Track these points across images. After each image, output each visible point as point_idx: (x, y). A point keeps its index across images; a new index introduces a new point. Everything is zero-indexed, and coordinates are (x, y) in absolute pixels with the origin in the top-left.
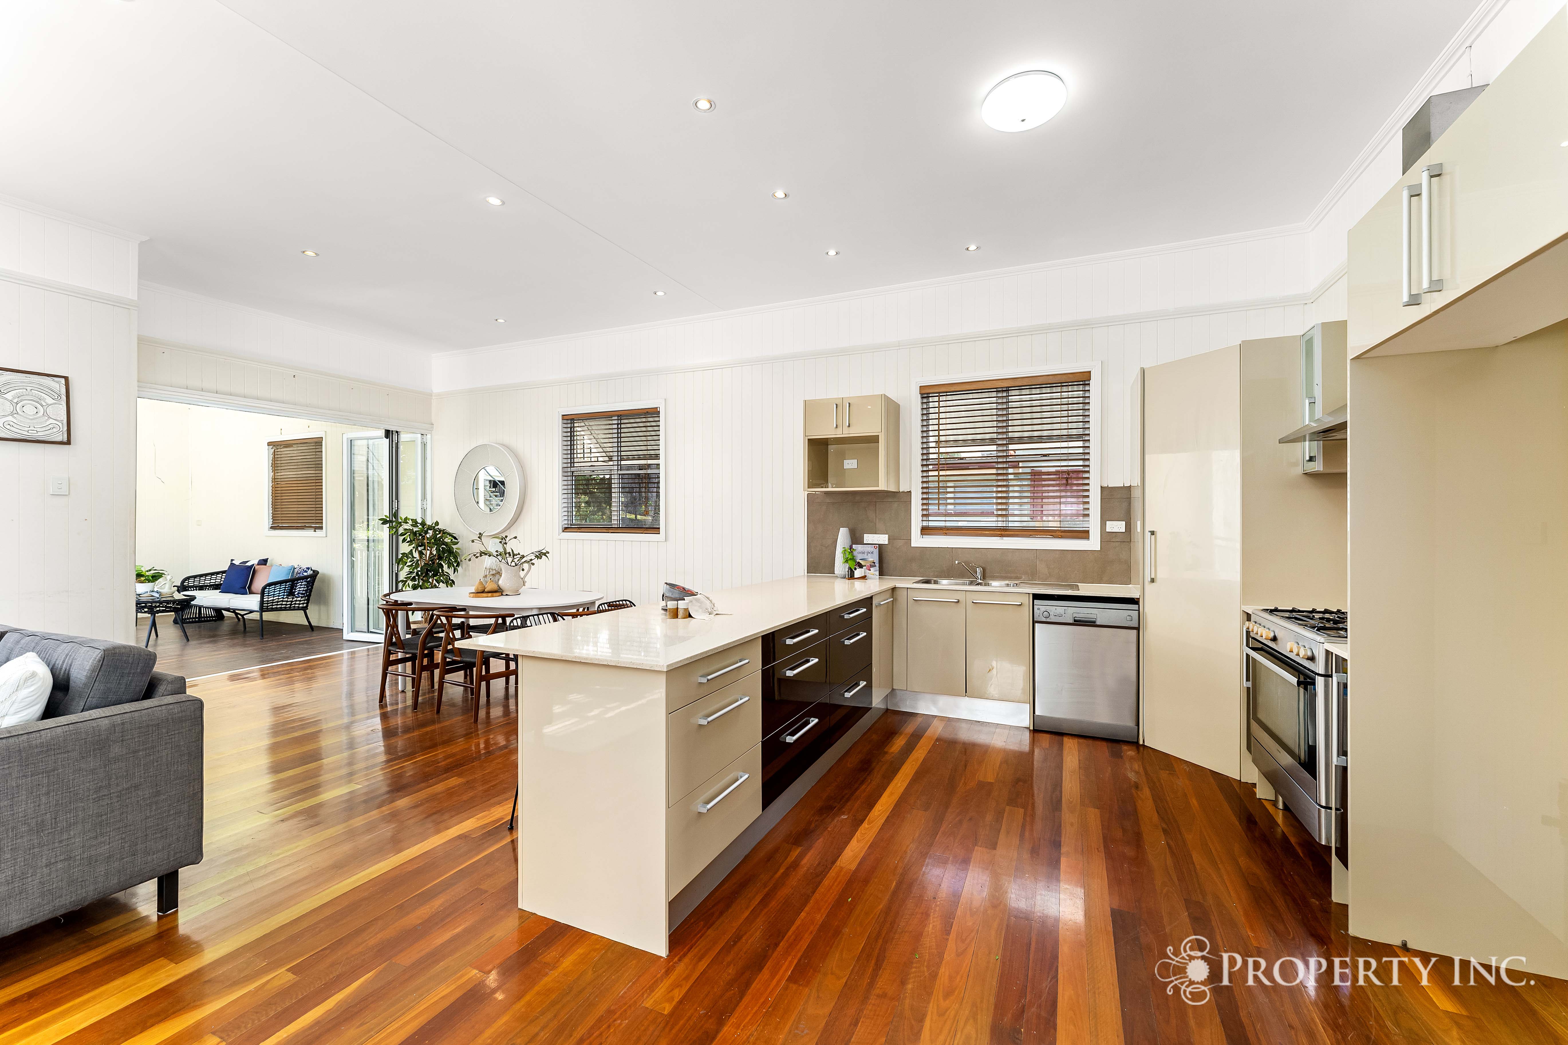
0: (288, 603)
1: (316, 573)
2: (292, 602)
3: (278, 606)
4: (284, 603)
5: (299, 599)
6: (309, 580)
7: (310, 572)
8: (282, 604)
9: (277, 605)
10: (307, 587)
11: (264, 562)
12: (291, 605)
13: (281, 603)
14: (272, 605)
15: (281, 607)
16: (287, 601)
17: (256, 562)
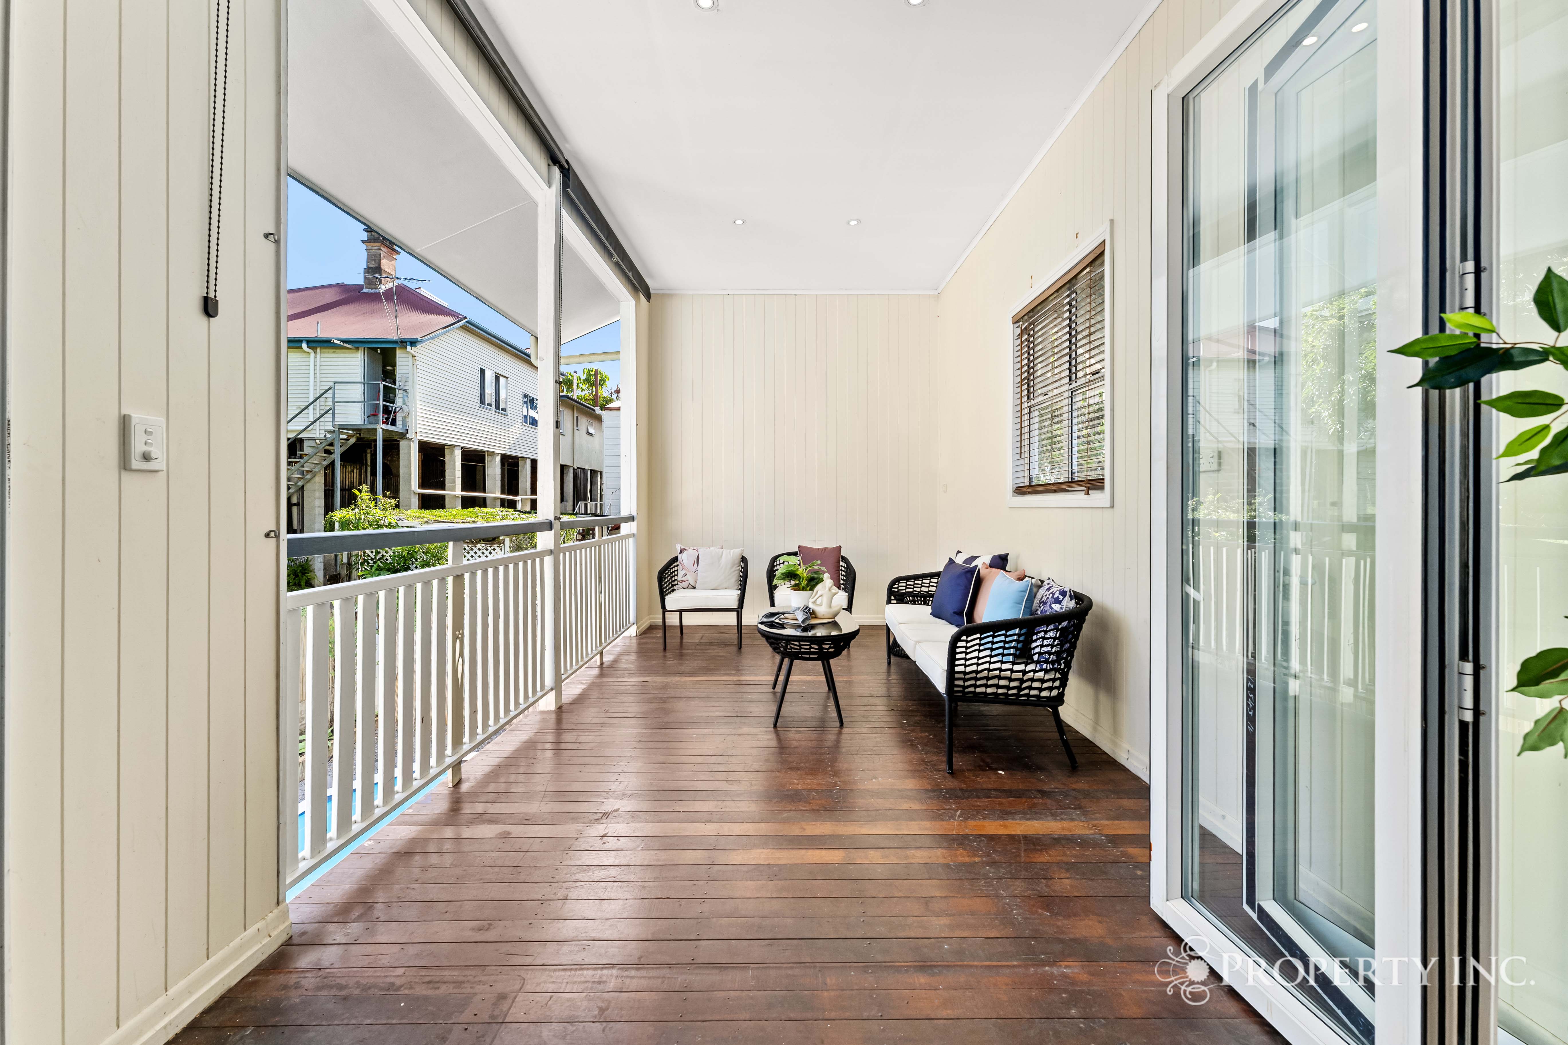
0: (1013, 684)
1: (1083, 603)
2: (1022, 681)
3: (989, 690)
4: (1003, 682)
5: (1041, 675)
6: (1065, 624)
7: (1068, 604)
8: (998, 686)
9: (987, 686)
10: (1061, 645)
11: (1000, 562)
12: (1019, 689)
13: (995, 681)
14: (976, 686)
15: (996, 694)
16: (1010, 679)
17: (987, 559)
